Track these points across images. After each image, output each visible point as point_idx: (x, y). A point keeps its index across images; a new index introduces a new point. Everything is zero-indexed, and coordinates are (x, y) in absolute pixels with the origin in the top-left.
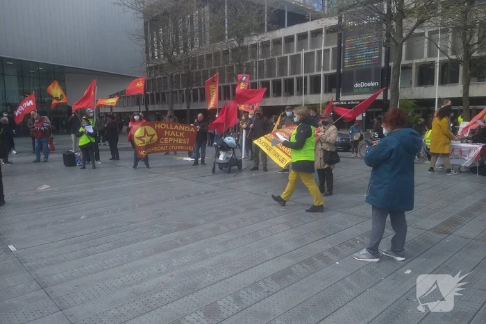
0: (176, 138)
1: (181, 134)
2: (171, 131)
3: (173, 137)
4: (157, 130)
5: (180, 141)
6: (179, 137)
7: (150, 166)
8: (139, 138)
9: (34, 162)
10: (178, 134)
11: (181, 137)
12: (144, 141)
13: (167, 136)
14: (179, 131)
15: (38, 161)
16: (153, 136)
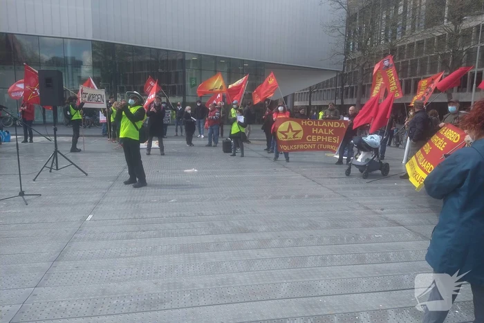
0: (325, 136)
1: (330, 132)
2: (319, 128)
3: (321, 135)
4: (303, 127)
5: (329, 139)
6: (328, 136)
7: (290, 159)
8: (283, 133)
9: (206, 146)
10: (327, 131)
11: (331, 135)
12: (286, 136)
13: (315, 134)
14: (328, 128)
15: (210, 145)
16: (298, 132)
